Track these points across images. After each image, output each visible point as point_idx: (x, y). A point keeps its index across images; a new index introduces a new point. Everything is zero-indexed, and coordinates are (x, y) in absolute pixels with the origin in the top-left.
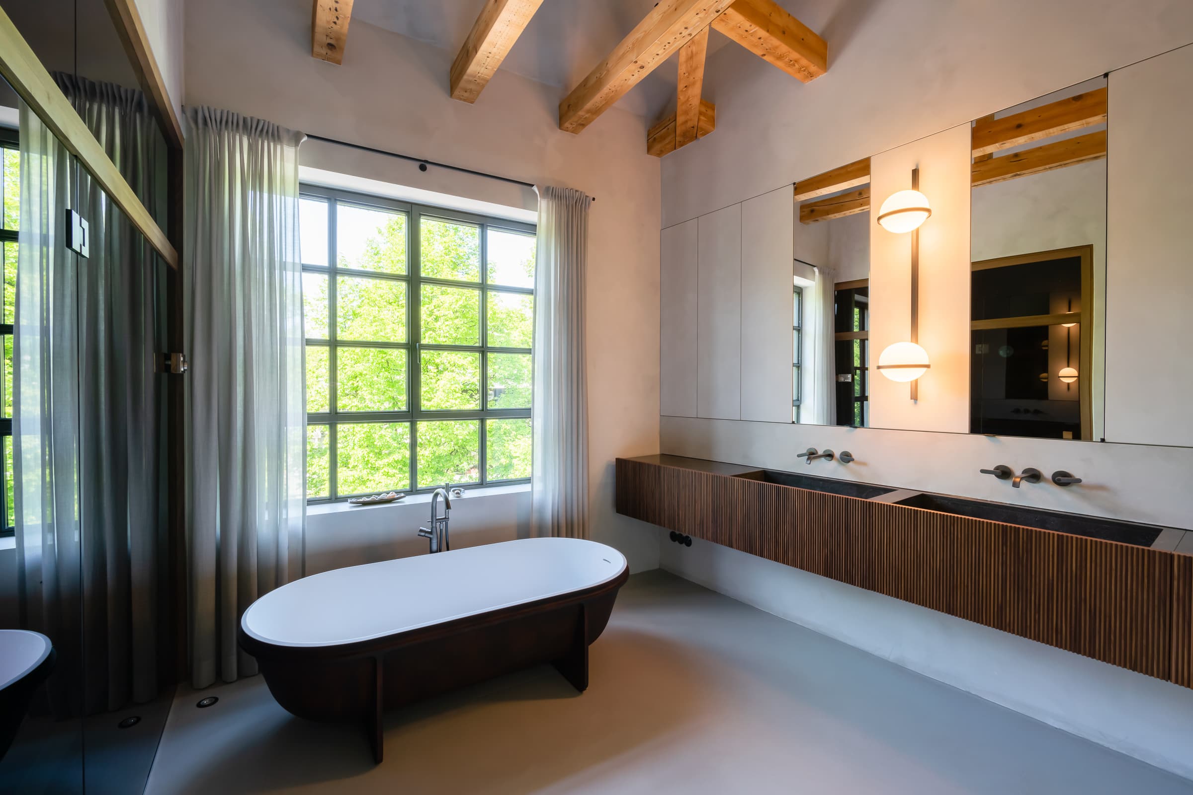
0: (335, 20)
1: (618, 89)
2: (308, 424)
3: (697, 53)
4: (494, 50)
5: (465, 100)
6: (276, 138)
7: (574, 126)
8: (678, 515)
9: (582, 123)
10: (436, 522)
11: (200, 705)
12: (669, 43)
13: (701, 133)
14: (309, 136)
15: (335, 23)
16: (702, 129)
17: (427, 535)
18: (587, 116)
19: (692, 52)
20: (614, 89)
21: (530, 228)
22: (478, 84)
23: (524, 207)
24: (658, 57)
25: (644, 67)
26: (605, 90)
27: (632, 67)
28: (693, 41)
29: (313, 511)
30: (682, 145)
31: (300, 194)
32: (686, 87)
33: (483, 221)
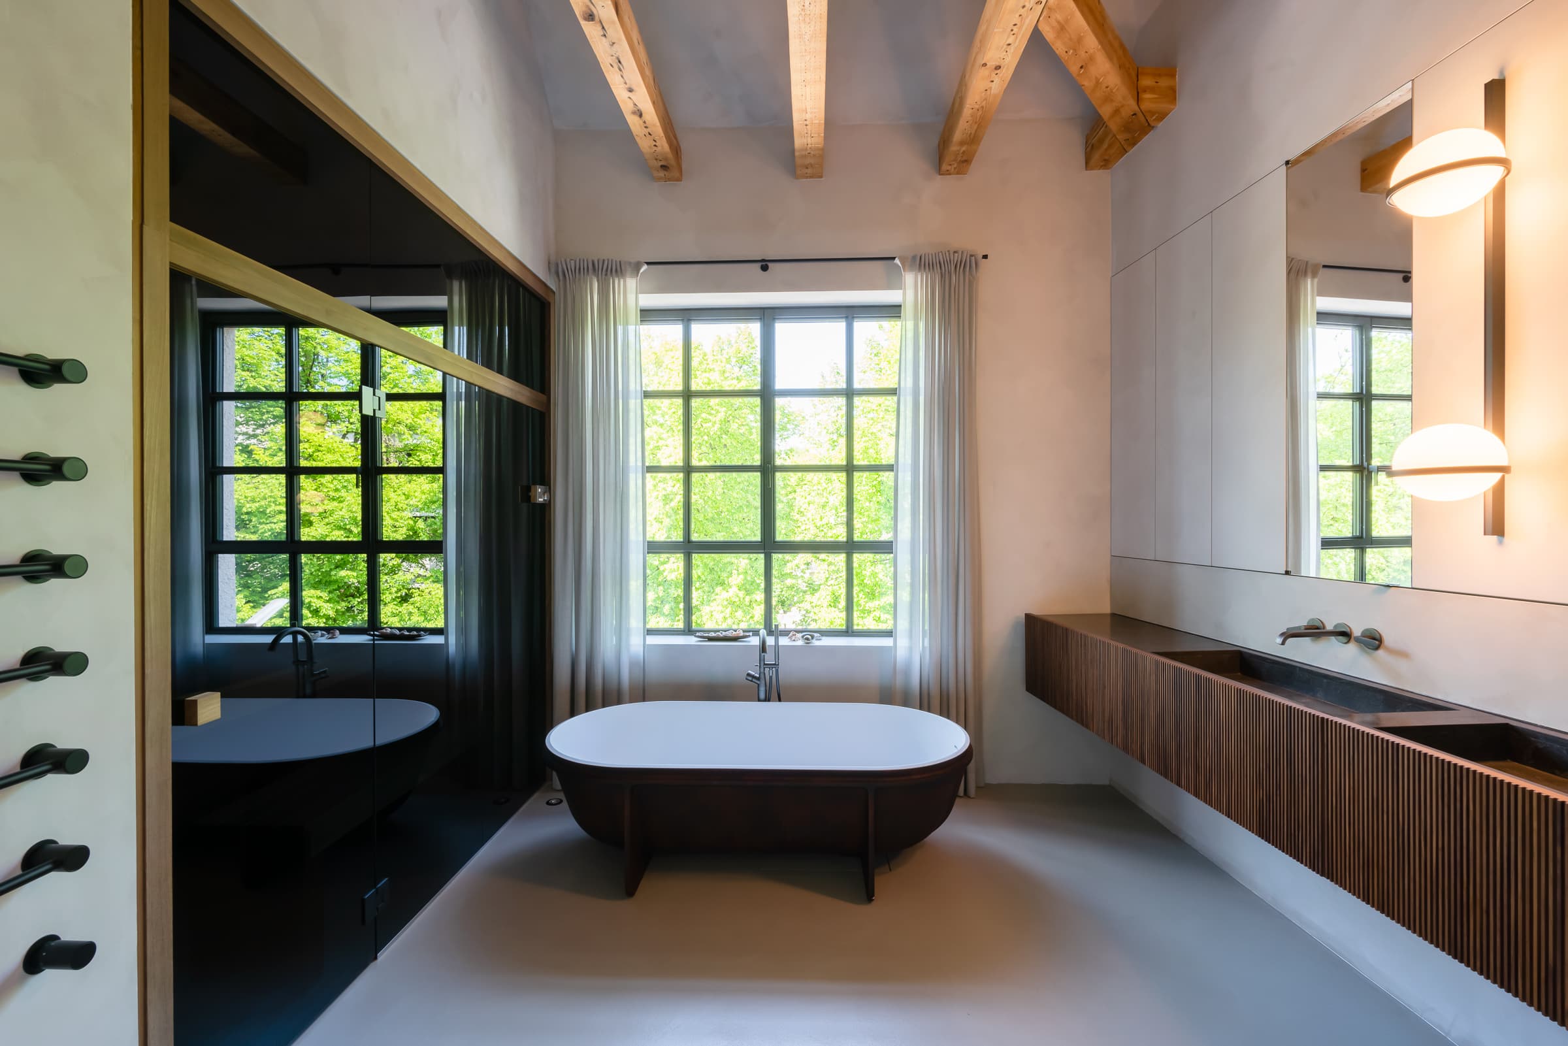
0: (654, 143)
1: (984, 103)
2: (648, 553)
3: (1067, 21)
4: (808, 116)
5: (811, 177)
6: (619, 273)
7: (955, 166)
8: (1086, 704)
9: (963, 159)
10: (764, 668)
11: (548, 803)
12: (1015, 25)
13: (1154, 117)
14: (648, 263)
15: (655, 146)
16: (1152, 113)
17: (754, 680)
18: (964, 148)
19: (1059, 22)
20: (977, 107)
21: (892, 311)
22: (814, 155)
23: (889, 286)
24: (1012, 48)
25: (1000, 67)
26: (967, 112)
27: (984, 72)
28: (1049, 8)
29: (652, 640)
30: (1134, 144)
31: (641, 321)
32: (1082, 67)
33: (850, 312)
